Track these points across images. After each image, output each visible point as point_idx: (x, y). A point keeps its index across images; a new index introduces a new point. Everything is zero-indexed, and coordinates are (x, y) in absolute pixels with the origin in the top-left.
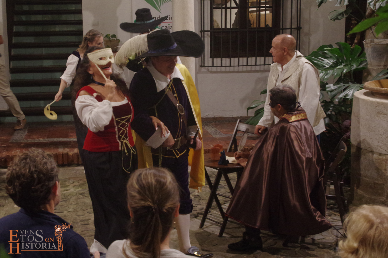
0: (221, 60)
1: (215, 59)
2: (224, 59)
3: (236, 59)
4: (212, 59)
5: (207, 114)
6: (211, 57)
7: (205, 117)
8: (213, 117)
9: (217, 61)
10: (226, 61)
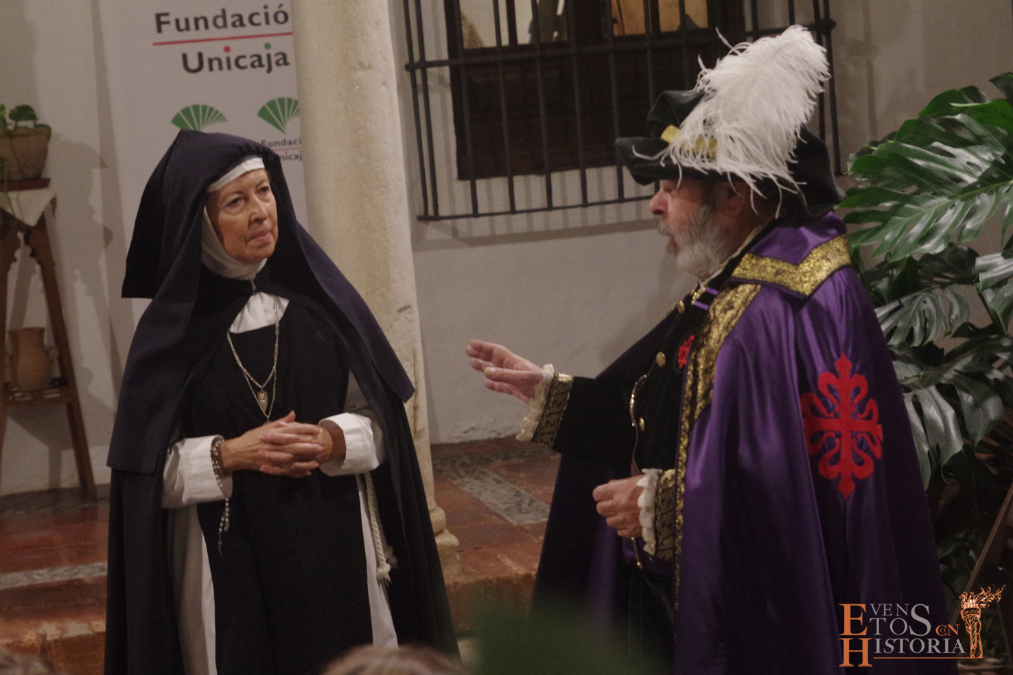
0: (507, 185)
1: (481, 184)
2: (519, 181)
3: (573, 177)
4: (468, 183)
5: (466, 426)
6: (462, 176)
7: (456, 441)
8: (493, 435)
9: (493, 191)
10: (527, 187)
